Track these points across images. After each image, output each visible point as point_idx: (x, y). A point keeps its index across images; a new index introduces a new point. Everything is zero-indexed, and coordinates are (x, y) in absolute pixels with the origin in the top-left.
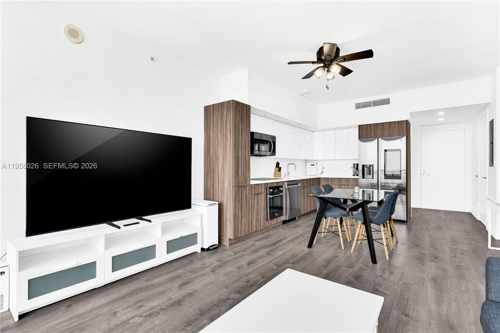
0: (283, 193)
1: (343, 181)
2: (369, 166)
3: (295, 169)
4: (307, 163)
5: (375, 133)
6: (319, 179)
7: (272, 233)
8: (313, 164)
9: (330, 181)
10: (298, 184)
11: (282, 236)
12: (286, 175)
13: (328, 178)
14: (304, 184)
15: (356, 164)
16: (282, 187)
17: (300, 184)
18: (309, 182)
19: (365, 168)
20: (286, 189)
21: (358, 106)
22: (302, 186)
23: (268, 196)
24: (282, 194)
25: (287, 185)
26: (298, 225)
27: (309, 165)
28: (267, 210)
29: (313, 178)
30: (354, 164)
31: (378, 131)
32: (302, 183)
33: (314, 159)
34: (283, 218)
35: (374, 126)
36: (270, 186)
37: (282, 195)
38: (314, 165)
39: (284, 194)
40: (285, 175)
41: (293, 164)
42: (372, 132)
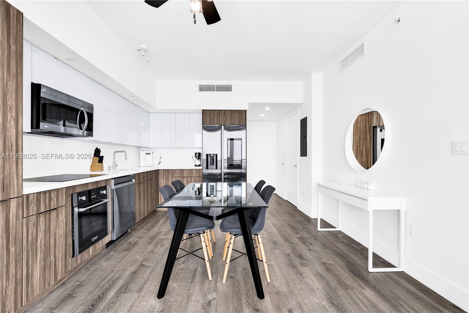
0: (106, 199)
1: (186, 173)
2: (212, 155)
3: (126, 159)
4: (141, 151)
5: (218, 120)
6: (157, 172)
7: (83, 278)
8: (148, 152)
9: (170, 173)
10: (131, 180)
11: (105, 279)
12: (112, 168)
13: (168, 170)
14: (139, 179)
15: (198, 154)
16: (105, 188)
17: (134, 180)
18: (146, 176)
19: (209, 158)
20: (112, 191)
21: (202, 88)
22: (137, 182)
23: (76, 210)
24: (105, 201)
25: (115, 185)
26: (132, 244)
27: (143, 153)
28: (73, 236)
29: (151, 171)
30: (196, 154)
31: (221, 119)
32: (137, 179)
33: (150, 147)
34: (107, 239)
35: (217, 112)
36: (78, 190)
37: (106, 203)
38: (149, 154)
39: (108, 200)
40: (109, 168)
41: (123, 152)
42: (216, 118)
